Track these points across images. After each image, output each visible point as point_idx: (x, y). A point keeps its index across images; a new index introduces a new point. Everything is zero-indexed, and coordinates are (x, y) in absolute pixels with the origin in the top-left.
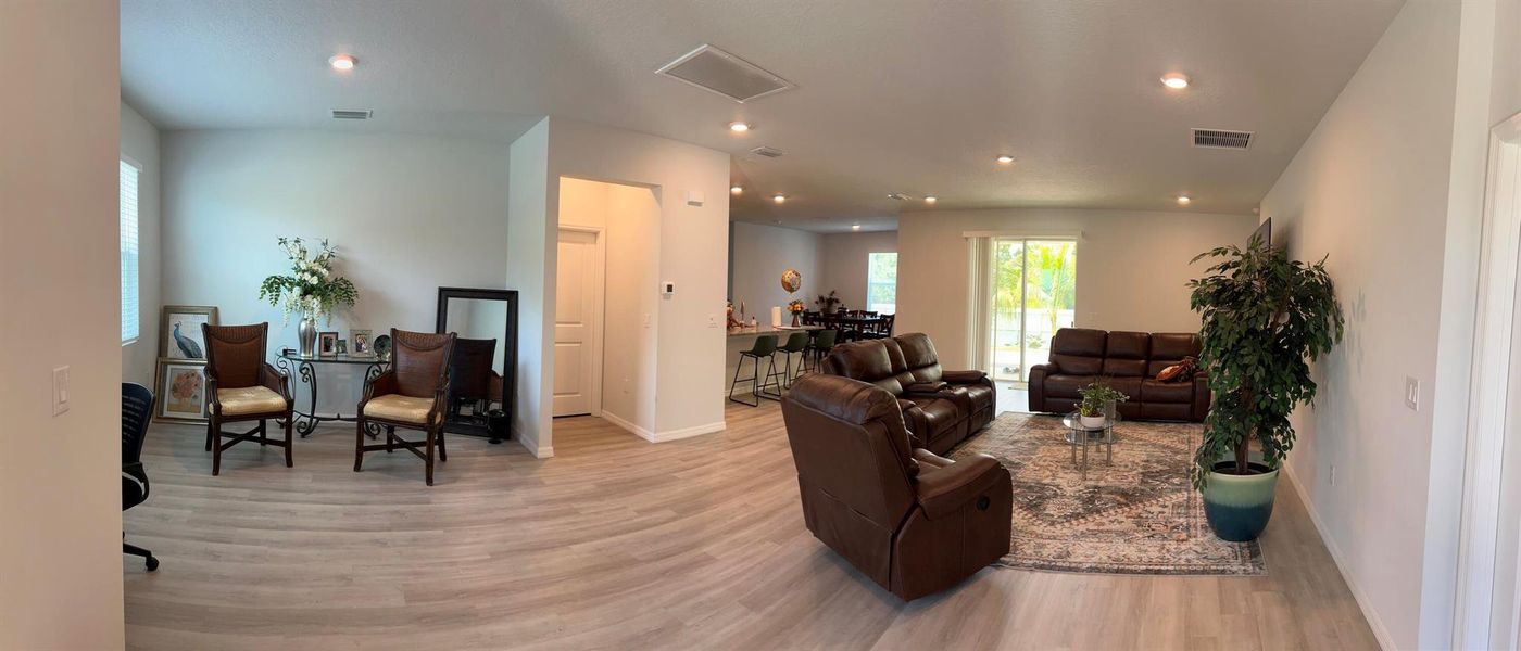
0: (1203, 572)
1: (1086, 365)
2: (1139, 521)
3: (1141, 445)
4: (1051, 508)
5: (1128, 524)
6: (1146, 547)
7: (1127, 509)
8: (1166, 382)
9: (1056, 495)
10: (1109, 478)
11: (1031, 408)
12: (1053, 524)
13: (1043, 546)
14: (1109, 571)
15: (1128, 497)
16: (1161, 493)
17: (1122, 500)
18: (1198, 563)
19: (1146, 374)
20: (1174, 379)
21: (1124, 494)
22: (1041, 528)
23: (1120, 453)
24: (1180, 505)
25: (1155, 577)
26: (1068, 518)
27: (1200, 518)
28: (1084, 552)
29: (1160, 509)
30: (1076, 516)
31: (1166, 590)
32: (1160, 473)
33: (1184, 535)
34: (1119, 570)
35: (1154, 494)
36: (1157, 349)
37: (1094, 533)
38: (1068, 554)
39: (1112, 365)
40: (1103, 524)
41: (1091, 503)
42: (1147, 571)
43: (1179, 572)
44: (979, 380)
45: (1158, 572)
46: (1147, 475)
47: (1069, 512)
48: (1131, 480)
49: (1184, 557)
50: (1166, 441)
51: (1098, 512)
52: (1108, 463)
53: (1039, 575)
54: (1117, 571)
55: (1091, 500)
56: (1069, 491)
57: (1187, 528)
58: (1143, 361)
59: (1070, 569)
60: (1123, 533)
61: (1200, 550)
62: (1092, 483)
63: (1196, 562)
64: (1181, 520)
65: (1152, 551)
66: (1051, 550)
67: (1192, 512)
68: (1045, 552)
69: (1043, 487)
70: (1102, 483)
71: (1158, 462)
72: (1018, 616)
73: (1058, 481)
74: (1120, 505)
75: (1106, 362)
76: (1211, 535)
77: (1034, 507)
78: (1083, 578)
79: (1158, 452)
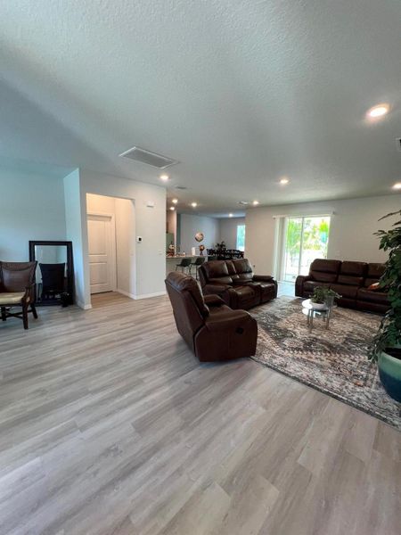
0: (368, 412)
1: (328, 277)
2: (333, 364)
3: (350, 323)
4: (286, 342)
5: (326, 363)
6: (332, 379)
7: (328, 355)
8: (374, 290)
9: (292, 336)
10: (325, 336)
11: (296, 295)
12: (284, 349)
13: (275, 358)
14: (304, 383)
15: (331, 348)
16: (354, 352)
17: (328, 349)
18: (368, 406)
19: (362, 285)
20: (378, 290)
21: (330, 346)
22: (277, 349)
23: (336, 324)
24: (364, 364)
25: (331, 399)
26: (293, 349)
27: (377, 378)
28: (294, 368)
29: (350, 361)
30: (298, 349)
31: (337, 411)
32: (358, 341)
33: (361, 383)
34: (311, 384)
35: (349, 352)
36: (371, 272)
37: (304, 361)
38: (286, 366)
39: (342, 279)
40: (311, 358)
41: (308, 346)
42: (328, 393)
43: (350, 404)
44: (269, 280)
45: (336, 397)
46: (348, 339)
47: (295, 346)
48: (338, 340)
49: (356, 396)
50: (368, 324)
51: (311, 351)
52: (327, 328)
53: (267, 369)
54: (309, 385)
55: (310, 344)
56: (299, 336)
57: (366, 379)
58: (361, 278)
59: (283, 373)
60: (321, 367)
61: (370, 397)
62: (314, 336)
63: (364, 403)
64: (362, 373)
65: (336, 383)
66: (277, 361)
67: (372, 371)
68: (274, 361)
69: (286, 331)
70: (320, 337)
71: (358, 334)
72: (249, 384)
73: (296, 330)
74: (325, 351)
75: (340, 277)
76: (382, 391)
77: (278, 340)
78: (288, 380)
79: (360, 329)
